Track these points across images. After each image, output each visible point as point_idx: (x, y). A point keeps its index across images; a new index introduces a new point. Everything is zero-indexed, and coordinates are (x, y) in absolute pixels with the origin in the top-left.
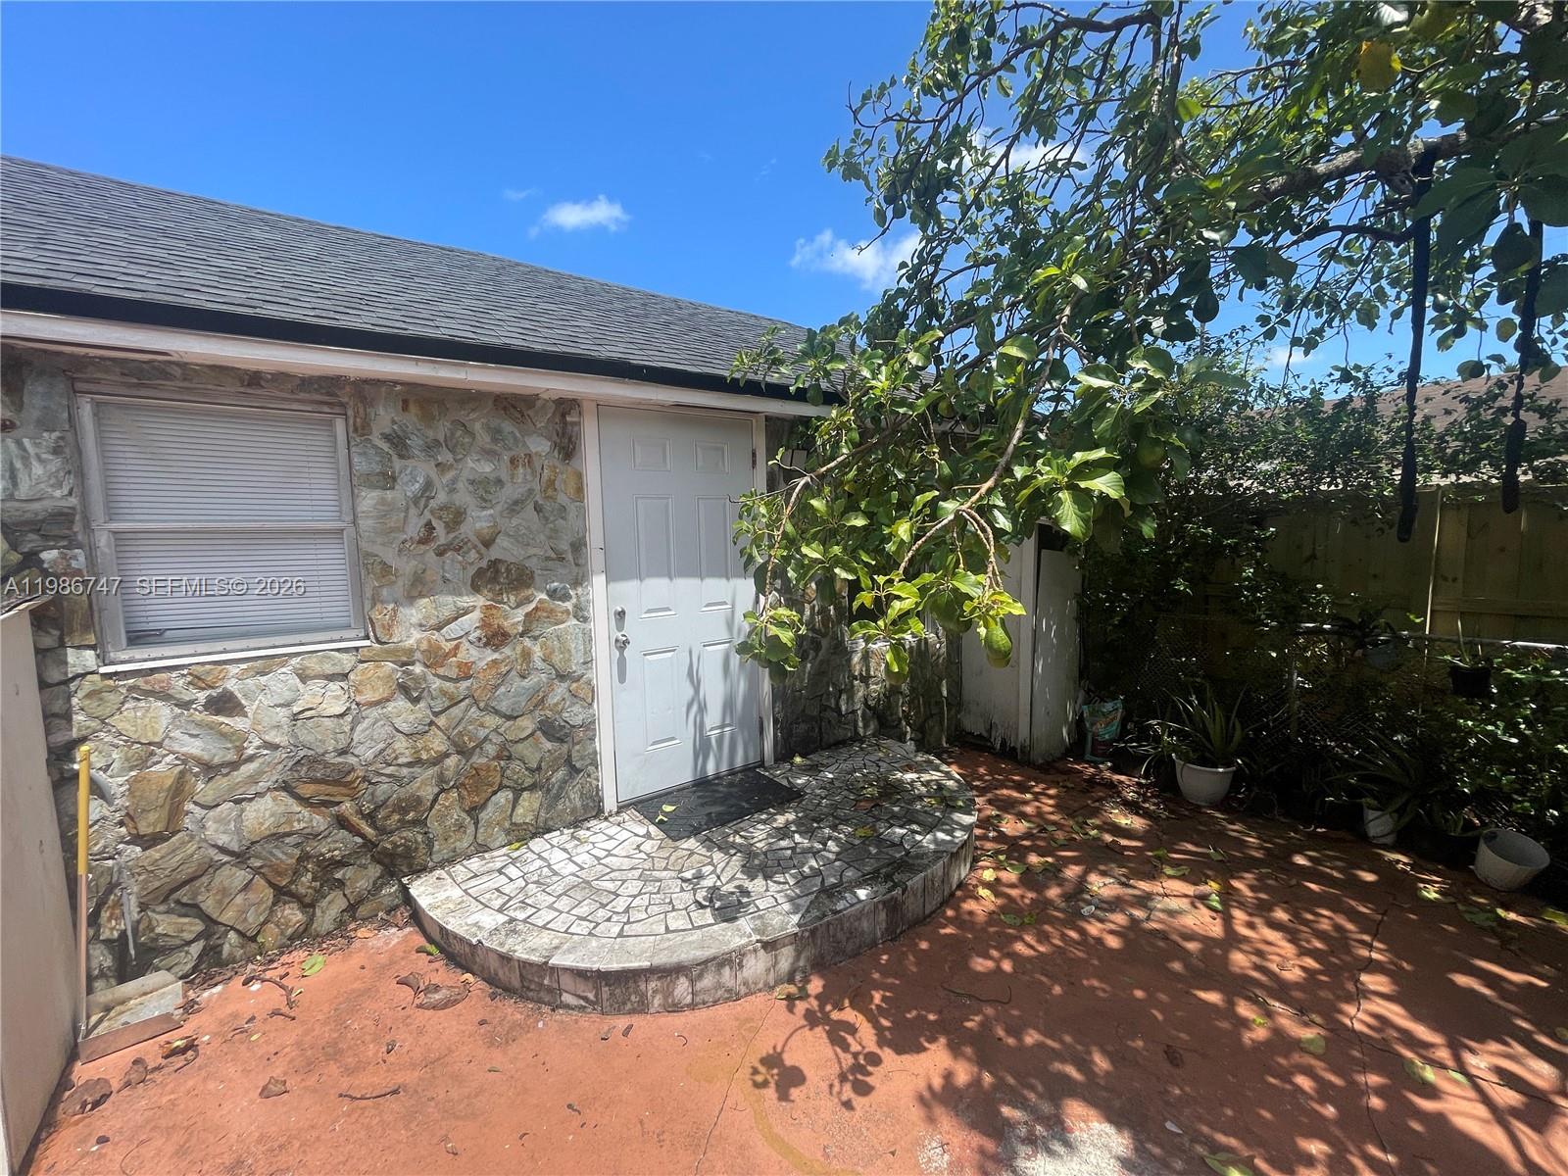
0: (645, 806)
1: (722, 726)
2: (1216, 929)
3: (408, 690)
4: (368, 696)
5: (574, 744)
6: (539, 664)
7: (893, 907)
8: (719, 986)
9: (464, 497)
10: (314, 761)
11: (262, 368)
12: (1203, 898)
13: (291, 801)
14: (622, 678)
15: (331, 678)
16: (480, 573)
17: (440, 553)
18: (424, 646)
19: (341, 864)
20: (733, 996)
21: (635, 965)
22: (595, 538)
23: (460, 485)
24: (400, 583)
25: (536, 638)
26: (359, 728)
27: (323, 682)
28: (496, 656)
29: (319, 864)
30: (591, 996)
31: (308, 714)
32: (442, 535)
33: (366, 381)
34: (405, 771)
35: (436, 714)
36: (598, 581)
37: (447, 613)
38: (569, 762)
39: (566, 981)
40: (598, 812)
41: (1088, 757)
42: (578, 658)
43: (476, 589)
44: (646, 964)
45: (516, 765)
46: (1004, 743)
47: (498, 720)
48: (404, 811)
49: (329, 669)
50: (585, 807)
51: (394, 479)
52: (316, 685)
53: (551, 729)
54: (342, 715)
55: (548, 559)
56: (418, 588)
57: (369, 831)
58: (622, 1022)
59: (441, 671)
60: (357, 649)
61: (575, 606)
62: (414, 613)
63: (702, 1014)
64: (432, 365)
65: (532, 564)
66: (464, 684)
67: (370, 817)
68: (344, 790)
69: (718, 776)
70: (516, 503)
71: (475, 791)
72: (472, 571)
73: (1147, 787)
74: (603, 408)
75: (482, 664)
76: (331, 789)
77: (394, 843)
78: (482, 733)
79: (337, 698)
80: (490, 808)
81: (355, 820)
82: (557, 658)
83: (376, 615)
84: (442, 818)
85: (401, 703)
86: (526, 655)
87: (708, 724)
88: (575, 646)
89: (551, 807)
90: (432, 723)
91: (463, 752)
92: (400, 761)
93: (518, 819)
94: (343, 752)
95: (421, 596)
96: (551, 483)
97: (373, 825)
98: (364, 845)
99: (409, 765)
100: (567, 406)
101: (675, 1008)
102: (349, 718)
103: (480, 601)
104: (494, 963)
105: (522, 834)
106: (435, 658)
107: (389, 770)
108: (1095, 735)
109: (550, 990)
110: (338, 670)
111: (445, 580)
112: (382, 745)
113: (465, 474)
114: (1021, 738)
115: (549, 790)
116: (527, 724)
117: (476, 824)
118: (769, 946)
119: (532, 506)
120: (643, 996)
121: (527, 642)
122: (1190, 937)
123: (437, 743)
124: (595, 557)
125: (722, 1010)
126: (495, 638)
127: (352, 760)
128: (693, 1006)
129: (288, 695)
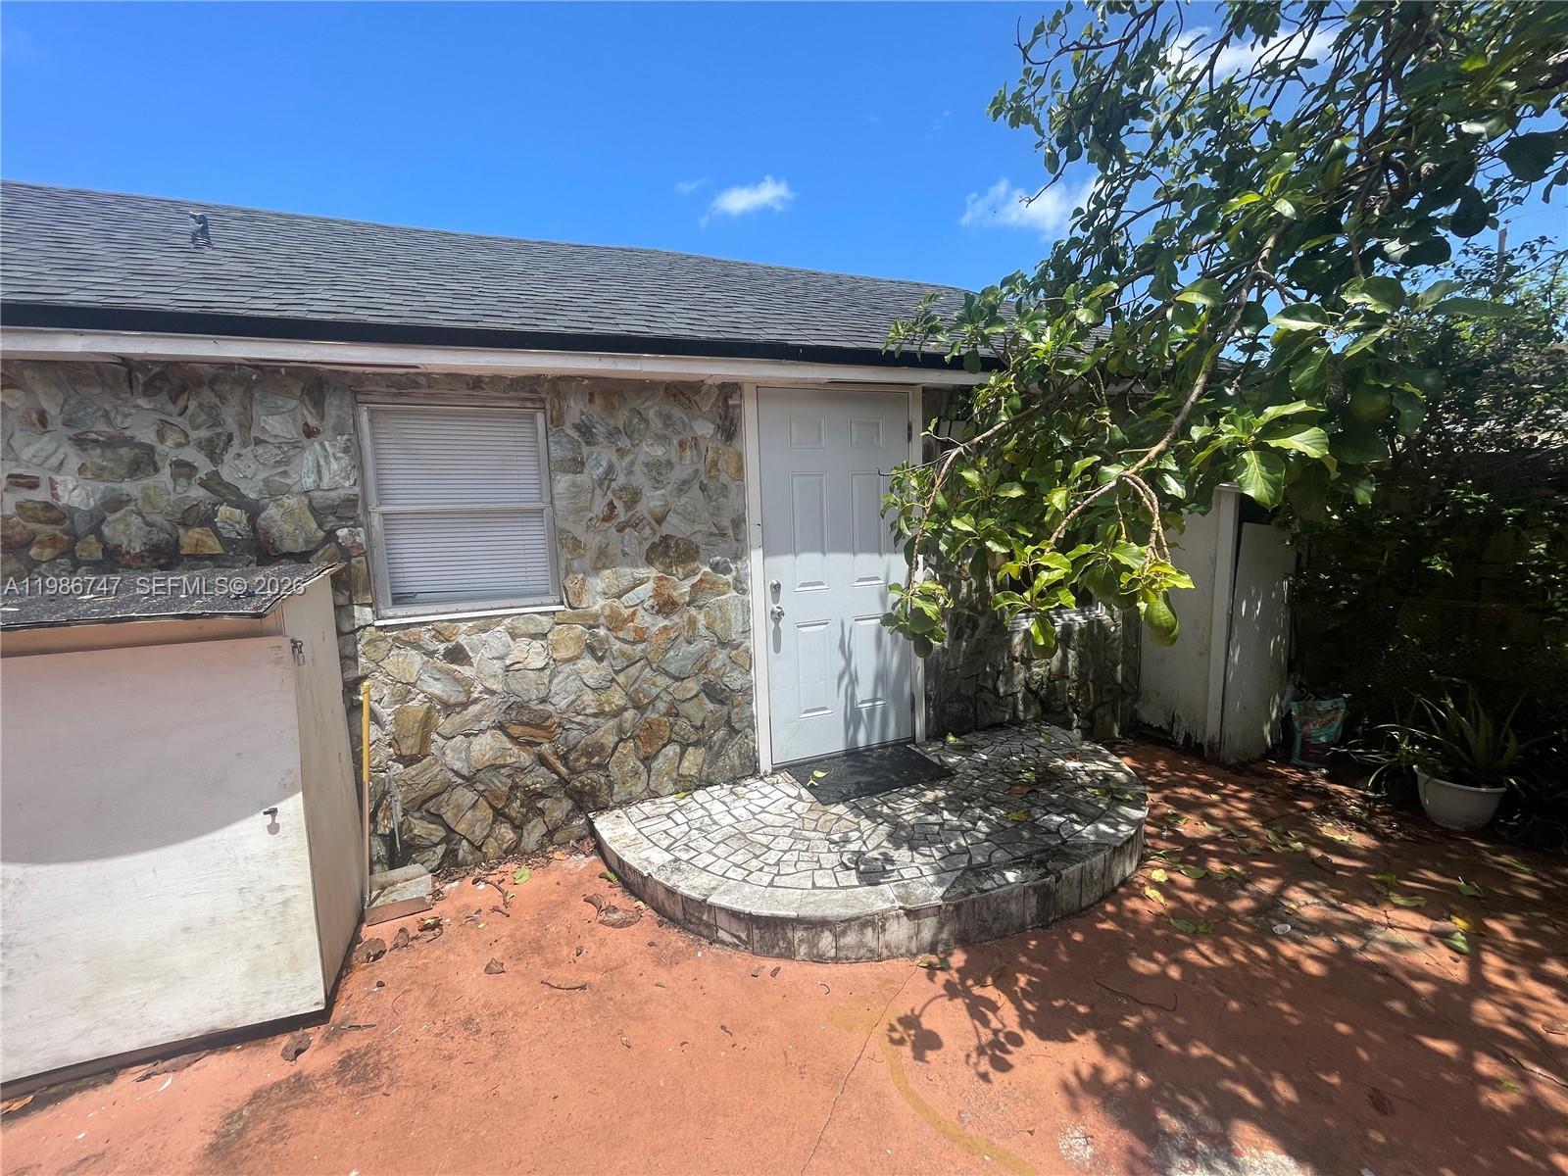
0: (798, 770)
1: (874, 700)
2: (1458, 972)
3: (595, 650)
4: (562, 653)
5: (734, 707)
6: (703, 631)
7: (1045, 894)
8: (861, 945)
9: (640, 479)
10: (522, 706)
11: (482, 373)
12: (1444, 936)
13: (505, 739)
14: (777, 649)
15: (534, 637)
16: (653, 547)
17: (620, 530)
18: (607, 612)
19: (541, 795)
20: (875, 957)
21: (782, 913)
22: (753, 516)
23: (637, 468)
24: (588, 556)
25: (700, 608)
26: (556, 681)
27: (527, 640)
28: (667, 622)
29: (525, 793)
30: (743, 936)
31: (517, 666)
32: (622, 515)
33: (560, 378)
34: (591, 720)
35: (617, 672)
36: (756, 555)
37: (625, 583)
38: (728, 722)
39: (722, 920)
40: (755, 772)
41: (1295, 760)
42: (738, 627)
43: (650, 562)
44: (793, 914)
45: (682, 723)
46: (1188, 737)
47: (668, 681)
48: (590, 755)
49: (532, 629)
50: (743, 765)
51: (583, 464)
52: (523, 642)
53: (714, 692)
54: (542, 669)
55: (711, 534)
56: (603, 560)
57: (563, 770)
58: (770, 964)
59: (621, 634)
60: (554, 612)
61: (735, 579)
62: (599, 583)
63: (844, 969)
64: (612, 360)
65: (698, 539)
66: (640, 647)
67: (564, 758)
68: (543, 733)
69: (869, 748)
70: (684, 482)
71: (648, 740)
72: (647, 545)
73: (1376, 801)
74: (763, 390)
75: (654, 630)
76: (534, 731)
77: (581, 782)
78: (654, 691)
79: (538, 654)
80: (661, 759)
81: (552, 759)
82: (719, 627)
83: (569, 584)
84: (621, 764)
85: (587, 662)
86: (692, 622)
87: (859, 697)
88: (735, 616)
89: (712, 763)
90: (613, 680)
91: (638, 707)
92: (589, 711)
93: (683, 771)
94: (543, 701)
95: (605, 567)
96: (715, 464)
97: (566, 765)
98: (559, 782)
99: (595, 715)
100: (729, 390)
101: (819, 959)
102: (547, 672)
103: (653, 572)
104: (661, 895)
105: (689, 785)
106: (616, 622)
107: (579, 719)
108: (1304, 737)
109: (708, 926)
110: (539, 630)
111: (625, 554)
112: (573, 697)
113: (641, 458)
114: (1209, 734)
115: (711, 748)
116: (692, 686)
117: (649, 772)
118: (912, 914)
119: (697, 485)
120: (790, 943)
121: (693, 611)
122: (1423, 976)
123: (618, 698)
124: (753, 533)
125: (863, 969)
126: (666, 606)
127: (551, 708)
128: (836, 960)
129: (502, 650)
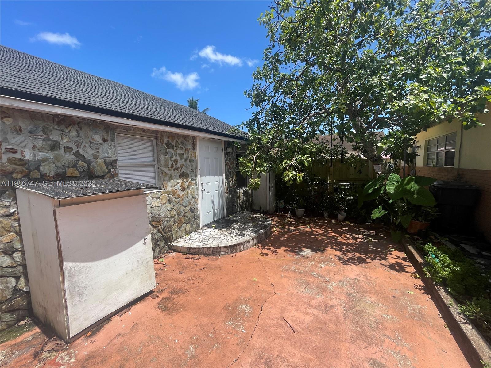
0: (209, 226)
1: (217, 209)
3: (169, 201)
4: (163, 202)
5: (195, 213)
6: (190, 195)
9: (178, 158)
10: (155, 217)
13: (151, 226)
14: (202, 199)
15: (157, 198)
16: (181, 174)
17: (174, 170)
18: (172, 191)
19: (159, 241)
20: (249, 248)
21: (235, 243)
22: (199, 167)
23: (177, 155)
24: (168, 176)
25: (189, 189)
26: (161, 209)
27: (155, 199)
28: (183, 193)
29: (155, 241)
30: (227, 251)
31: (154, 206)
32: (175, 167)
33: (162, 131)
34: (169, 219)
35: (174, 206)
36: (199, 176)
37: (176, 183)
38: (194, 217)
39: (222, 249)
40: (199, 228)
42: (196, 194)
43: (180, 178)
44: (237, 243)
45: (186, 218)
47: (183, 208)
48: (168, 228)
49: (157, 196)
50: (197, 227)
51: (167, 153)
53: (192, 210)
54: (159, 207)
55: (191, 171)
56: (171, 178)
57: (163, 233)
59: (175, 196)
60: (161, 191)
61: (195, 182)
62: (170, 184)
65: (189, 172)
66: (178, 199)
67: (163, 230)
68: (159, 223)
69: (217, 220)
70: (186, 159)
71: (179, 223)
72: (179, 174)
74: (201, 139)
75: (181, 195)
76: (157, 223)
77: (167, 236)
78: (181, 210)
79: (158, 202)
80: (182, 228)
81: (161, 230)
82: (193, 193)
83: (164, 184)
84: (174, 230)
85: (168, 204)
86: (188, 193)
87: (215, 209)
88: (195, 191)
89: (192, 227)
90: (173, 208)
91: (178, 215)
92: (168, 217)
93: (187, 230)
94: (159, 215)
95: (172, 180)
96: (192, 154)
98: (162, 236)
99: (169, 218)
100: (194, 138)
101: (240, 251)
103: (180, 181)
104: (205, 250)
105: (188, 233)
106: (174, 193)
107: (166, 219)
111: (175, 176)
112: (165, 213)
113: (178, 153)
114: (267, 209)
115: (191, 223)
116: (188, 208)
117: (180, 231)
119: (188, 160)
120: (236, 249)
121: (188, 190)
123: (174, 213)
124: (199, 171)
126: (183, 189)
127: (161, 217)
129: (150, 202)
